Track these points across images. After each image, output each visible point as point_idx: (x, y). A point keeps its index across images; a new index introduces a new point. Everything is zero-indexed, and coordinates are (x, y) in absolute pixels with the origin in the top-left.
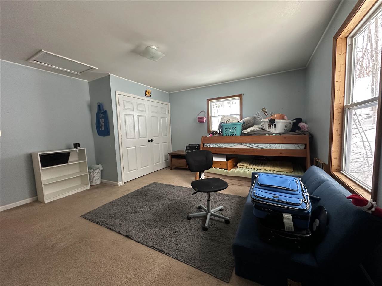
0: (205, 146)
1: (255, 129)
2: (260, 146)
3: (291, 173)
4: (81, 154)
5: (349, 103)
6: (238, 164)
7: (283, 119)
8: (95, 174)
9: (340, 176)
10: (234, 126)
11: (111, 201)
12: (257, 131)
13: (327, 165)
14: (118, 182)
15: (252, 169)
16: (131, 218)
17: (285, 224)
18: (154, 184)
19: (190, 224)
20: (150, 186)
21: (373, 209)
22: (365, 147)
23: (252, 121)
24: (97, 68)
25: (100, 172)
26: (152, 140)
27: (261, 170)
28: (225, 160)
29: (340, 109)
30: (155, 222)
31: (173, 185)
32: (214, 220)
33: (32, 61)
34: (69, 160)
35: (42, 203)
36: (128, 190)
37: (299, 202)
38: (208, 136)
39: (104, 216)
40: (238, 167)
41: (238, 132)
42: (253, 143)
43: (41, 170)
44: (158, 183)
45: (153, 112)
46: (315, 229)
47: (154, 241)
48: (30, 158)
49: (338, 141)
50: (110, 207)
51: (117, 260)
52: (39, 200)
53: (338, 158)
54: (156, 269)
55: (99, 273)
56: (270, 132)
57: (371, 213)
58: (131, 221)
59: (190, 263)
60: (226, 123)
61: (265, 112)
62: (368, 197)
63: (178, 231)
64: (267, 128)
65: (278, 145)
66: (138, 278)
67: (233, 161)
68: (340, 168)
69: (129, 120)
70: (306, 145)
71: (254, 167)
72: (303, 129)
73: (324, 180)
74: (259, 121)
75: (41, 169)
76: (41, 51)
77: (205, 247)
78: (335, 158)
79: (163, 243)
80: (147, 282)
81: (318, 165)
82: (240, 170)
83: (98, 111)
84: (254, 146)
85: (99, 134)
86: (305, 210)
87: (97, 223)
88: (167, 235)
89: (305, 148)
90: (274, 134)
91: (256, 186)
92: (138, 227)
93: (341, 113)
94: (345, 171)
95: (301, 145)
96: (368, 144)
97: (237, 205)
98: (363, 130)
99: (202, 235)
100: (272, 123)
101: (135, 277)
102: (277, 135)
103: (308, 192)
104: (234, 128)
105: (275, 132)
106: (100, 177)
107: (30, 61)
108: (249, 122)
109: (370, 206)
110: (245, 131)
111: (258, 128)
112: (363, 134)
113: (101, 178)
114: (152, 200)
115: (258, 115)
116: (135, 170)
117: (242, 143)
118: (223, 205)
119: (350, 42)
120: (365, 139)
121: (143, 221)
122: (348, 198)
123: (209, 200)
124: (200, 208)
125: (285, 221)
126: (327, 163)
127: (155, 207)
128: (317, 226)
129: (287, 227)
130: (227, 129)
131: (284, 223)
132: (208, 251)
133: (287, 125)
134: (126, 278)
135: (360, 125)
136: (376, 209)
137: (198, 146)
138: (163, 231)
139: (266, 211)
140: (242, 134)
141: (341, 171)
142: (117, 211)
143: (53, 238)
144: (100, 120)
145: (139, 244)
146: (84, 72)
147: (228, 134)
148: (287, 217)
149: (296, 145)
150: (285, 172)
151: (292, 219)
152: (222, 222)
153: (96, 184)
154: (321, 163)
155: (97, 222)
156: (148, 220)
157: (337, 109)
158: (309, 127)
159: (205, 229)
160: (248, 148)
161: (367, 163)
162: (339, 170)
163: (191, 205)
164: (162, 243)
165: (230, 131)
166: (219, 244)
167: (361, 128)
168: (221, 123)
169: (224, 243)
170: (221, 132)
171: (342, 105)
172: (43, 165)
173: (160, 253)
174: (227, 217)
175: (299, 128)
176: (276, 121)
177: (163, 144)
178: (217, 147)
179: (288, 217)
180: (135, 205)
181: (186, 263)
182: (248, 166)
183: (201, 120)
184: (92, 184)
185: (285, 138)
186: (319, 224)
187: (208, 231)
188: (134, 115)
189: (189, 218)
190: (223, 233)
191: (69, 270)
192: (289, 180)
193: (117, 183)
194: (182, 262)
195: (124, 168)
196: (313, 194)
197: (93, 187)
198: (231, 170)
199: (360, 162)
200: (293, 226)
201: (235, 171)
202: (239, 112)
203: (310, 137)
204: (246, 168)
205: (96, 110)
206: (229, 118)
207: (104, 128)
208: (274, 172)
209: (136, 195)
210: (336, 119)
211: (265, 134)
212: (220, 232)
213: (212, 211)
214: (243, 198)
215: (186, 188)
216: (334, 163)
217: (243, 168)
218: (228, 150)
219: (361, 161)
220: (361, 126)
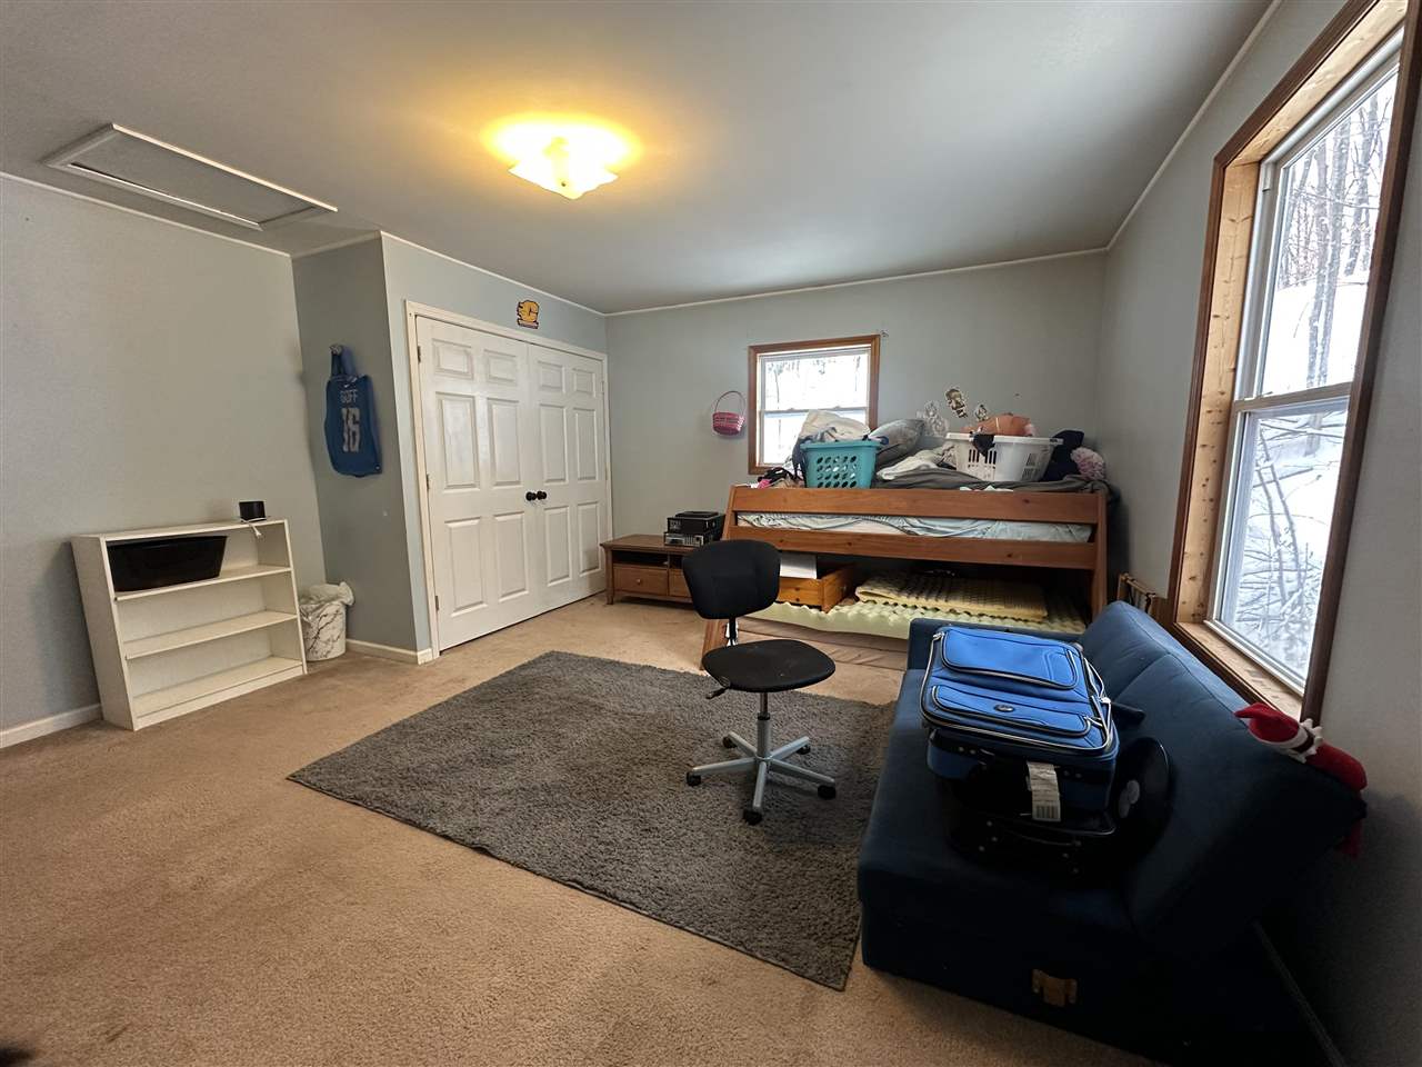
0: (742, 524)
1: (923, 468)
2: (938, 528)
3: (1039, 623)
4: (271, 545)
5: (1250, 395)
6: (859, 590)
7: (1021, 433)
8: (324, 620)
9: (1205, 638)
10: (849, 451)
11: (395, 721)
12: (928, 472)
13: (1163, 600)
14: (416, 650)
15: (905, 606)
16: (481, 781)
17: (1034, 798)
18: (554, 658)
19: (699, 799)
20: (539, 665)
21: (1313, 750)
22: (1276, 535)
23: (913, 434)
24: (335, 209)
25: (343, 611)
26: (542, 496)
27: (938, 610)
28: (812, 574)
29: (1220, 411)
30: (571, 796)
31: (621, 660)
32: (782, 785)
33: (64, 165)
34: (224, 567)
35: (124, 729)
36: (459, 681)
37: (1080, 727)
38: (755, 486)
39: (377, 775)
40: (858, 599)
41: (861, 472)
42: (915, 517)
43: (114, 606)
44: (566, 653)
45: (544, 387)
46: (1125, 810)
47: (575, 862)
48: (67, 557)
49: (1205, 521)
50: (398, 743)
51: (450, 930)
52: (105, 716)
53: (1200, 577)
54: (591, 956)
55: (391, 976)
56: (974, 480)
57: (1304, 761)
58: (484, 793)
59: (709, 932)
60: (822, 440)
61: (957, 402)
62: (1293, 711)
63: (657, 825)
64: (967, 463)
65: (1001, 525)
66: (532, 988)
67: (839, 575)
68: (1206, 612)
69: (455, 415)
70: (1094, 527)
71: (912, 601)
72: (1086, 472)
73: (1156, 652)
74: (937, 435)
75: (116, 599)
76: (109, 126)
77: (758, 878)
78: (1193, 578)
79: (610, 867)
80: (565, 1000)
81: (1130, 597)
82: (865, 611)
83: (333, 375)
84: (917, 526)
85: (337, 465)
86: (1100, 752)
87: (356, 801)
88: (621, 841)
89: (1092, 539)
90: (990, 488)
91: (937, 670)
92: (510, 815)
93: (1220, 426)
94: (1220, 620)
95: (1078, 527)
96: (1287, 525)
97: (857, 733)
98: (1274, 475)
99: (744, 838)
100: (984, 445)
101: (521, 986)
102: (999, 490)
103: (1108, 694)
104: (849, 459)
105: (991, 480)
106: (344, 632)
107: (57, 166)
108: (900, 440)
109: (1303, 741)
110: (887, 473)
111: (933, 461)
112: (1272, 488)
113: (347, 636)
114: (552, 718)
115: (931, 413)
116: (480, 606)
117: (876, 515)
118: (808, 735)
119: (1269, 182)
120: (1278, 507)
121: (527, 792)
122: (1241, 714)
123: (763, 717)
124: (729, 743)
125: (1034, 786)
126: (1165, 595)
127: (564, 743)
128: (1133, 802)
129: (1038, 807)
130: (822, 463)
131: (1030, 794)
132: (768, 890)
133: (1035, 455)
134: (489, 989)
135: (1268, 460)
136: (1320, 750)
137: (712, 520)
138: (605, 826)
139: (972, 756)
140: (876, 482)
141: (1208, 623)
142: (424, 757)
143: (192, 858)
144: (344, 411)
145: (523, 872)
146: (282, 221)
147: (825, 482)
148: (1042, 776)
149: (1061, 529)
150: (1020, 620)
151: (1056, 782)
152: (808, 793)
153: (329, 657)
154: (1141, 593)
155: (355, 798)
156: (547, 789)
157: (1209, 412)
158: (1104, 464)
159: (752, 818)
160: (898, 532)
161: (1277, 590)
162: (1200, 617)
163: (696, 735)
164: (603, 867)
165: (836, 469)
166: (803, 865)
167: (1269, 470)
168: (801, 441)
169: (821, 863)
170: (799, 473)
171: (1227, 397)
172: (121, 587)
173: (600, 902)
174: (822, 773)
175: (1074, 468)
176: (997, 439)
177: (581, 508)
178: (784, 525)
179: (1043, 779)
180: (489, 734)
181: (694, 934)
182: (893, 597)
183: (724, 423)
184: (313, 657)
185: (1027, 501)
186: (1139, 799)
187: (762, 823)
188: (473, 397)
189: (694, 780)
190: (813, 830)
191: (276, 969)
192: (1047, 651)
193: (412, 653)
194: (681, 928)
195: (436, 597)
196: (1120, 697)
197: (319, 670)
198: (833, 612)
199: (1255, 586)
200: (1058, 804)
201: (849, 614)
202: (863, 401)
203: (1110, 498)
204: (886, 604)
205: (325, 374)
206: (832, 422)
207: (360, 447)
208: (982, 618)
209: (488, 697)
210: (1204, 446)
211: (957, 487)
212: (806, 826)
213: (773, 754)
214: (876, 707)
215: (674, 672)
216: (1188, 592)
217: (875, 602)
218: (823, 537)
219: (1259, 580)
220: (1268, 464)
